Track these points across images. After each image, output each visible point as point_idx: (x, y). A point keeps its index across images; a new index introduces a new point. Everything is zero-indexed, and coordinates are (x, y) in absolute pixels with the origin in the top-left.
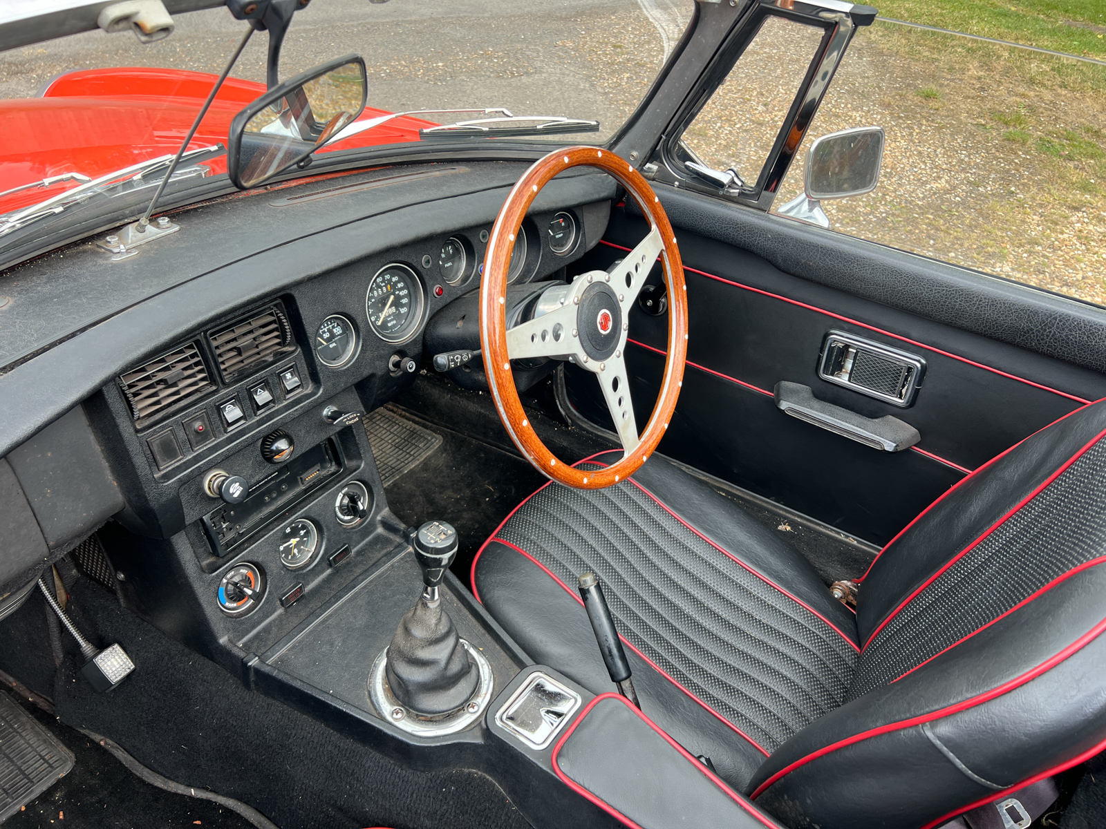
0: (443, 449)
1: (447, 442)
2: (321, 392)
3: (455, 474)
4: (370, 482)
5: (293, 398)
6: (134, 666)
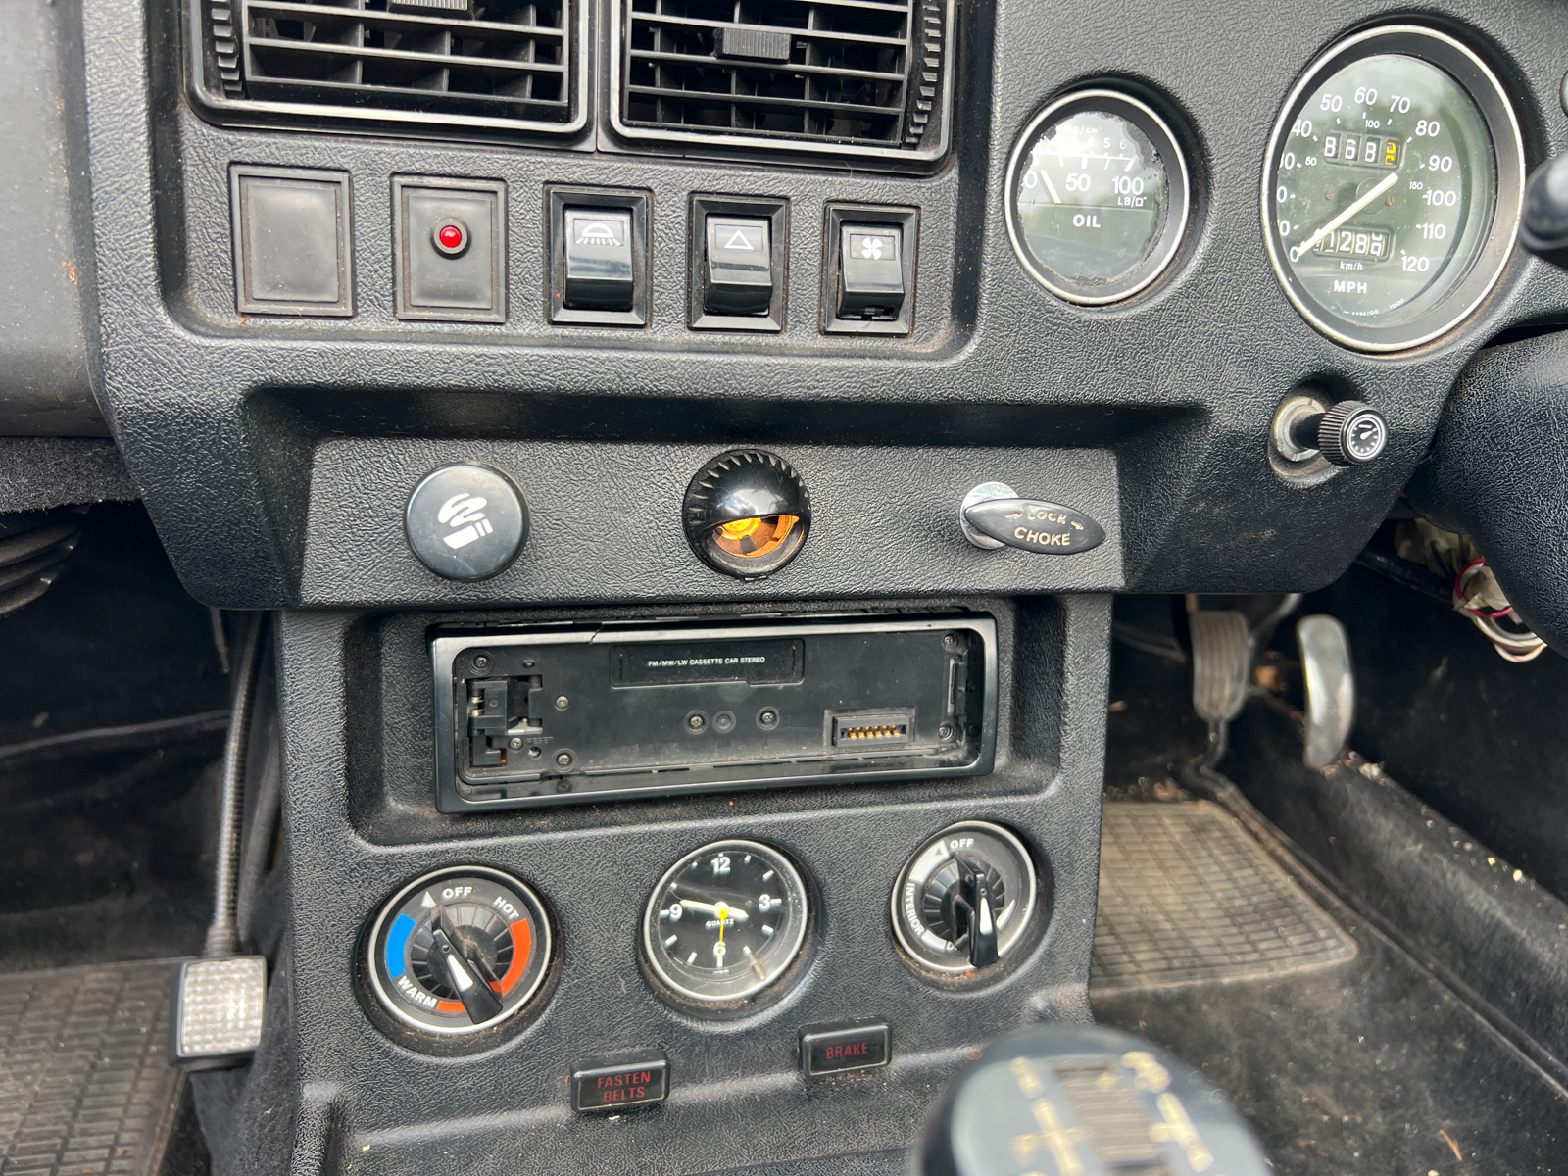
0: (1349, 977)
1: (1367, 965)
2: (962, 357)
3: (1360, 1055)
4: (1056, 859)
5: (858, 343)
6: (258, 1041)
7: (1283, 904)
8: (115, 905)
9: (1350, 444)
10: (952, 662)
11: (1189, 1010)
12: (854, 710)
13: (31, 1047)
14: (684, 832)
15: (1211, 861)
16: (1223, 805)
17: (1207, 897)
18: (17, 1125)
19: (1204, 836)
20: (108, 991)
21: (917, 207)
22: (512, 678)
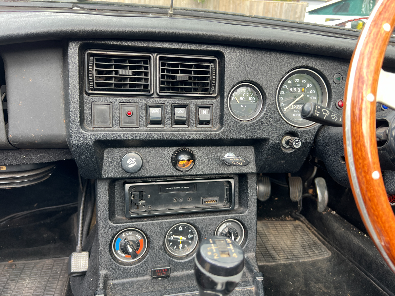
0: (329, 260)
1: (333, 257)
2: (221, 131)
3: (330, 277)
4: (248, 227)
5: (202, 129)
6: (87, 269)
7: (315, 244)
8: (52, 246)
9: (294, 145)
10: (226, 187)
11: (291, 267)
12: (207, 197)
13: (35, 276)
14: (173, 221)
15: (299, 234)
16: (302, 221)
17: (297, 242)
18: (32, 293)
19: (297, 228)
20: (51, 264)
21: (213, 104)
22: (140, 192)
